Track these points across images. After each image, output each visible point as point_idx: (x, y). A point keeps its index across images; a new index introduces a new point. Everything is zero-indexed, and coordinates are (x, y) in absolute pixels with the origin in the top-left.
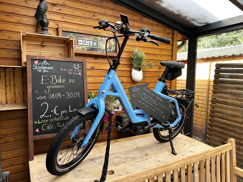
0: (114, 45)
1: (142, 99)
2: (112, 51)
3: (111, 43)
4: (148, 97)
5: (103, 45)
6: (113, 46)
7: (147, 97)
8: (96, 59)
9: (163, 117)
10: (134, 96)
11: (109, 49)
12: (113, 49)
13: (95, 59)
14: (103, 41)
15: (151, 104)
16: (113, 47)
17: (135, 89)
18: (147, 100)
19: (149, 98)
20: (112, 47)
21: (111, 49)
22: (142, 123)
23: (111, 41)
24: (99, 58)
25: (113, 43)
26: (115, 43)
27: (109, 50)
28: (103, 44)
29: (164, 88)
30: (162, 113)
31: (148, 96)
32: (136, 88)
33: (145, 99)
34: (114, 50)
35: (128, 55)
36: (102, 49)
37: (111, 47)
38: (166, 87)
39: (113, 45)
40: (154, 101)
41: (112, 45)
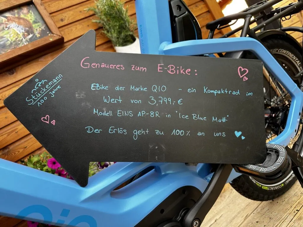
0: (36, 19)
1: (100, 114)
2: (38, 36)
3: (25, 18)
4: (122, 88)
5: (8, 33)
6: (35, 22)
7: (115, 95)
8: (13, 73)
9: (238, 134)
10: (53, 122)
11: (29, 34)
12: (39, 30)
13: (10, 74)
14: (3, 23)
15: (152, 113)
16: (37, 24)
17: (39, 91)
18: (124, 106)
19: (127, 95)
20: (34, 25)
21: (32, 32)
22: (162, 211)
23: (23, 13)
24: (20, 67)
25: (32, 16)
26: (37, 13)
27: (31, 36)
28: (6, 32)
29: (172, 18)
30: (224, 120)
31: (117, 88)
32: (46, 83)
33: (112, 107)
34: (42, 30)
35: (88, 26)
36: (9, 42)
37: (31, 27)
38: (179, 8)
39: (33, 19)
40: (161, 93)
41: (31, 21)
